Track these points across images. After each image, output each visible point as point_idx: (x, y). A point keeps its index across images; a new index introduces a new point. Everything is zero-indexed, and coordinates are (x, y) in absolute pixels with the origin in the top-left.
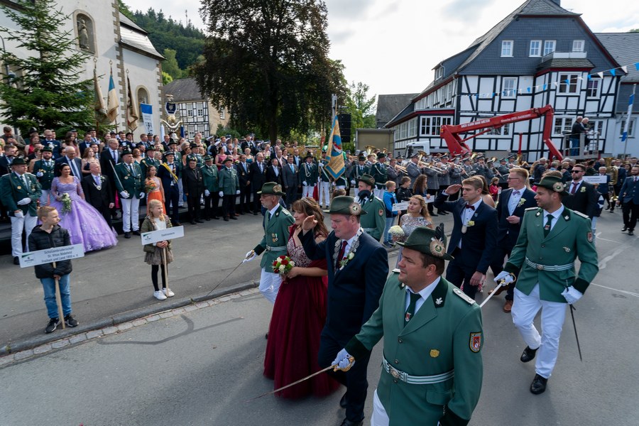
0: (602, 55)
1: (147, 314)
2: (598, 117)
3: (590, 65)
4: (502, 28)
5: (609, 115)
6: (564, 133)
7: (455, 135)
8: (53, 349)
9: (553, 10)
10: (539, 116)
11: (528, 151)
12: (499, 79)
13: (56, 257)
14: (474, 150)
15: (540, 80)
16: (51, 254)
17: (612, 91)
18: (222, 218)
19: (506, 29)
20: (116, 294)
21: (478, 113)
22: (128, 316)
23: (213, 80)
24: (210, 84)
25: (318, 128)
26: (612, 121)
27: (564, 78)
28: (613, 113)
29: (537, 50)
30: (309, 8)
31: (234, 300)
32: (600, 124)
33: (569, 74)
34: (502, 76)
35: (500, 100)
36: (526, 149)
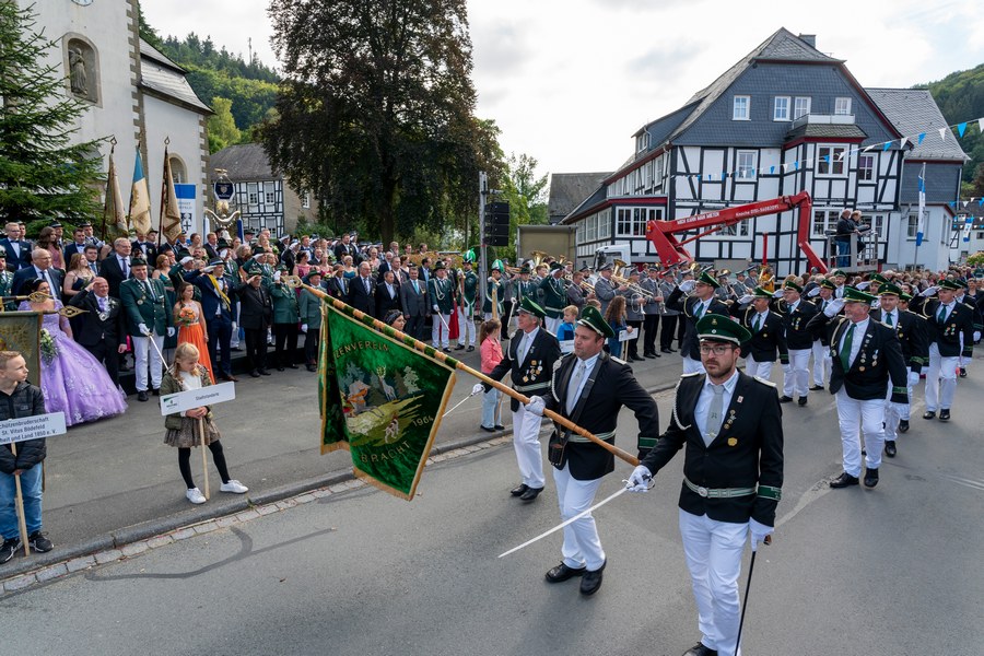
0: (877, 120)
1: (174, 528)
2: (875, 210)
3: (860, 134)
4: (734, 78)
5: (891, 207)
6: (827, 233)
7: (668, 235)
8: (6, 591)
9: (806, 55)
10: (791, 207)
11: (777, 260)
12: (731, 152)
13: (17, 435)
14: (698, 259)
15: (791, 154)
16: (8, 430)
17: (893, 172)
18: (303, 366)
19: (739, 79)
20: (121, 494)
21: (701, 203)
22: (140, 531)
23: (290, 147)
24: (285, 153)
25: (458, 224)
26: (896, 216)
27: (825, 152)
28: (895, 204)
29: (784, 111)
30: (444, 41)
31: (321, 501)
32: (879, 220)
33: (832, 146)
34: (736, 148)
35: (734, 183)
36: (773, 257)
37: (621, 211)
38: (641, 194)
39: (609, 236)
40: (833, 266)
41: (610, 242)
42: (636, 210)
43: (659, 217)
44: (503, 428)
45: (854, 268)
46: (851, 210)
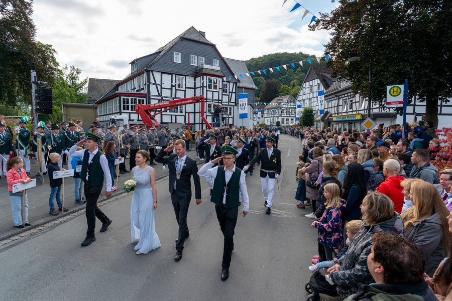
0: (227, 70)
2: (229, 105)
3: (222, 75)
4: (174, 44)
5: (234, 104)
7: (147, 112)
9: (202, 40)
10: (197, 101)
11: (195, 124)
12: (174, 76)
14: (162, 123)
15: (198, 79)
17: (234, 91)
21: (162, 98)
26: (236, 107)
27: (210, 81)
28: (235, 103)
29: (195, 61)
32: (230, 108)
33: (214, 79)
34: (176, 75)
35: (176, 90)
36: (193, 122)
37: (124, 99)
38: (135, 92)
39: (118, 111)
40: (214, 126)
41: (119, 114)
42: (131, 99)
43: (143, 103)
44: (29, 225)
45: (221, 127)
46: (220, 104)
